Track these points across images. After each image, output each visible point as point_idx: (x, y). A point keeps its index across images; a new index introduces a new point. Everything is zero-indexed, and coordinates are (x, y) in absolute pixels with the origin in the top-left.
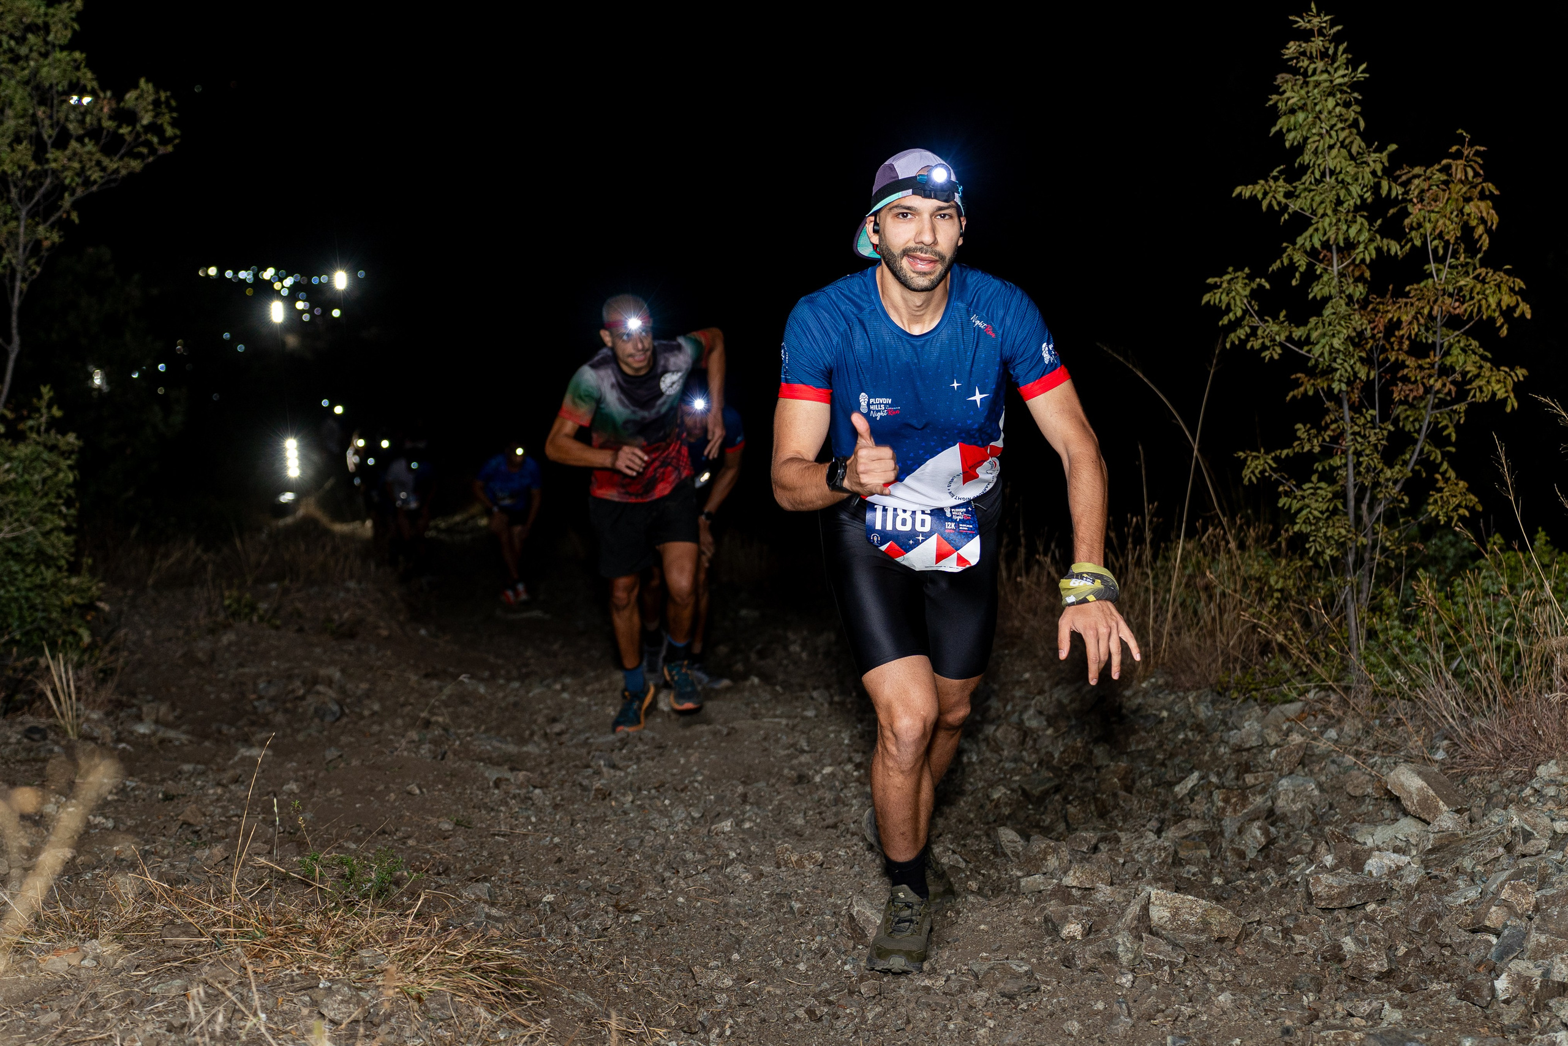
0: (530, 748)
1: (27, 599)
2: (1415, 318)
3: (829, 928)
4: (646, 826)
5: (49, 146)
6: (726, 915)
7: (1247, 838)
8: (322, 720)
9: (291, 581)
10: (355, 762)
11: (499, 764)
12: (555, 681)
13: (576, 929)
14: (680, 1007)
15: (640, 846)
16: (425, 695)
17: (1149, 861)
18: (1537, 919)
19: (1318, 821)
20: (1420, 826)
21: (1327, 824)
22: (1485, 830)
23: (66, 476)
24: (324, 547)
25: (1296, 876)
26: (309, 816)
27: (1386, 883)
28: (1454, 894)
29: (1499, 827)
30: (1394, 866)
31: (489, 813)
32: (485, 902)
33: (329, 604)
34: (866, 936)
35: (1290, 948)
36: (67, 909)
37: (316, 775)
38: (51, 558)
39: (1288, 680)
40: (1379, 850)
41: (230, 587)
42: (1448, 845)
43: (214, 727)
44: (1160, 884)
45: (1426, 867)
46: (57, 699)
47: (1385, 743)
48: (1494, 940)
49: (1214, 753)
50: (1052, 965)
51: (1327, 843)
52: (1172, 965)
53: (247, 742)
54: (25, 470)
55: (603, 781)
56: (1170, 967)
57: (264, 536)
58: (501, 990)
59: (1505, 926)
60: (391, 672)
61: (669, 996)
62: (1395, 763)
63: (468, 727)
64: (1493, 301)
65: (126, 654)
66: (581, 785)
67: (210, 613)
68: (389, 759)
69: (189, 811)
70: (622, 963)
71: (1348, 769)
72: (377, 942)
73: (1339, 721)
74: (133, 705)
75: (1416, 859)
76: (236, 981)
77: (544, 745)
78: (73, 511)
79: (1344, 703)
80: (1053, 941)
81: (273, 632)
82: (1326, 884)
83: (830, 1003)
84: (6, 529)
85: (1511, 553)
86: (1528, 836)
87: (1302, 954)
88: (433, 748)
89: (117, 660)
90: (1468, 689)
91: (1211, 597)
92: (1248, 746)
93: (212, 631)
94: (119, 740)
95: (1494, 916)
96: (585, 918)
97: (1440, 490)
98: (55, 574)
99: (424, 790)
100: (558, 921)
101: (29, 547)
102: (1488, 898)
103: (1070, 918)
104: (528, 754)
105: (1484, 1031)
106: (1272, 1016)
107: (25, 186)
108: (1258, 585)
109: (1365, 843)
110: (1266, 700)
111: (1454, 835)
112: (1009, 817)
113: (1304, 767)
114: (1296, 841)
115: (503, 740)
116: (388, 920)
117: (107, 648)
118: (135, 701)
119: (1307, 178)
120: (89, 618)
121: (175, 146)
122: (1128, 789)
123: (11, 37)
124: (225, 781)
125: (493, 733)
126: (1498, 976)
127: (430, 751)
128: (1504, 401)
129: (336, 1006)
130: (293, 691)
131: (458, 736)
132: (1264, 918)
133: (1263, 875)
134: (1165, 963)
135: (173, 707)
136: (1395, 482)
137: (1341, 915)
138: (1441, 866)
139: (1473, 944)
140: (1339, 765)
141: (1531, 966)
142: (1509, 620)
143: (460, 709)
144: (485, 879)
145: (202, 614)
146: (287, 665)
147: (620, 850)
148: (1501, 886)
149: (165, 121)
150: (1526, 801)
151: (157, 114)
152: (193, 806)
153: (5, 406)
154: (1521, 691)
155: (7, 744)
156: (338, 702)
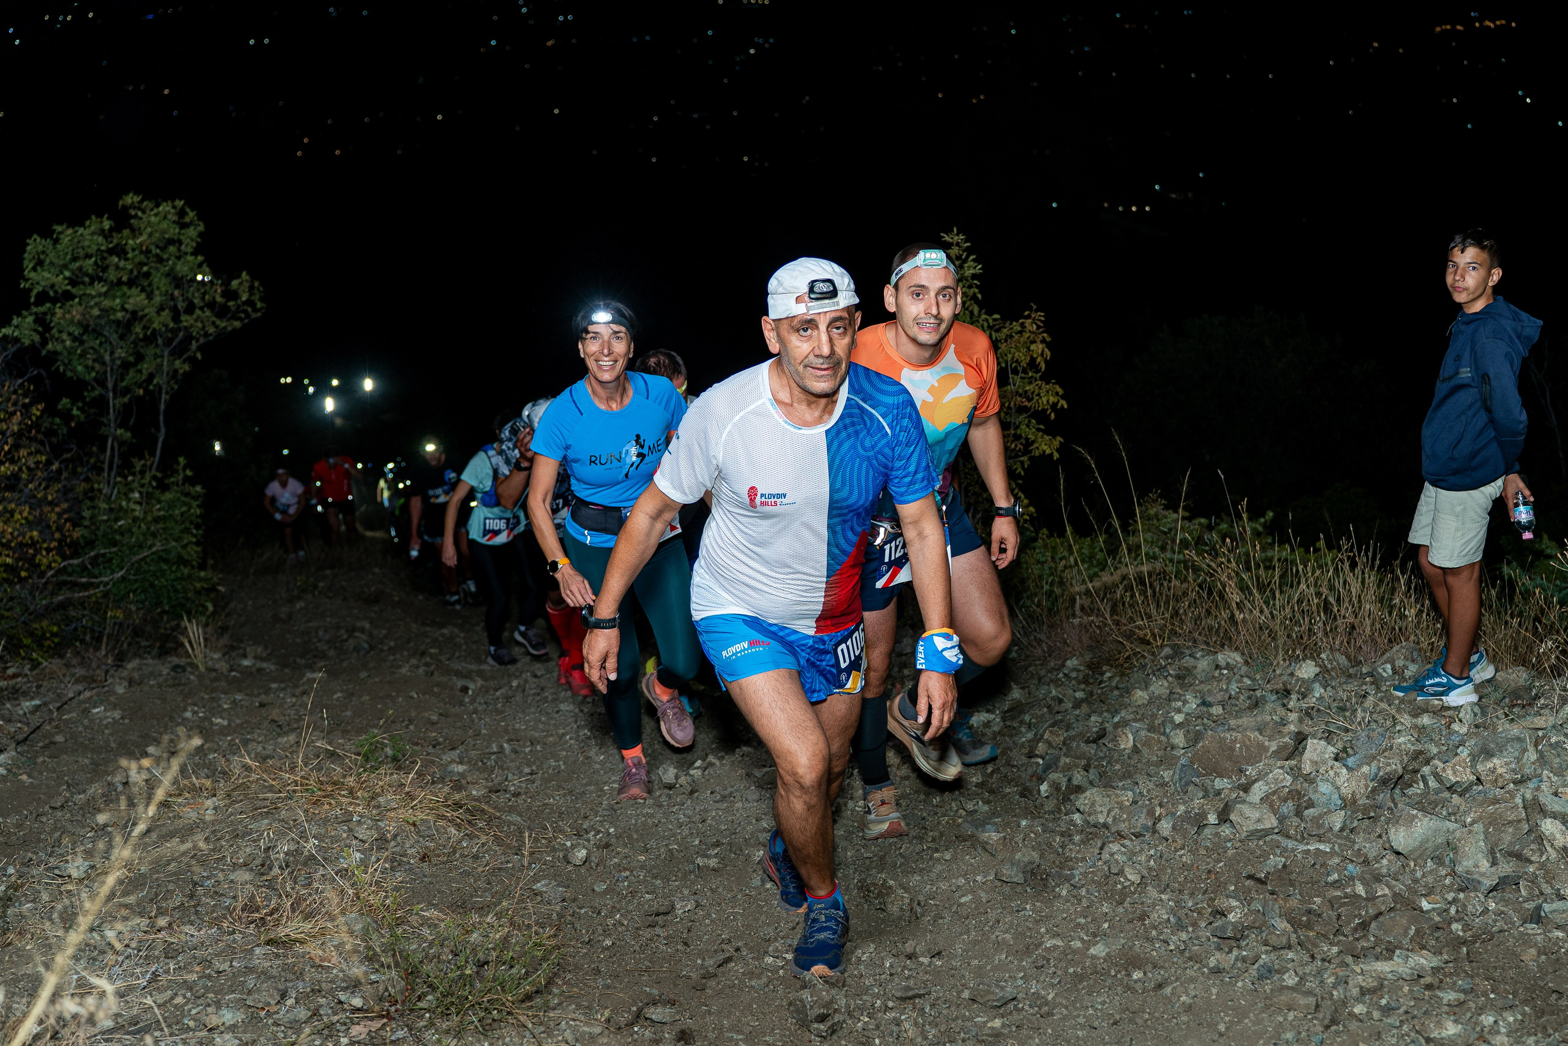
1: (172, 586)
5: (182, 312)
8: (358, 654)
9: (339, 569)
10: (378, 680)
11: (466, 676)
16: (422, 636)
18: (1064, 749)
22: (1037, 698)
23: (196, 511)
26: (349, 713)
29: (1044, 697)
31: (458, 706)
32: (456, 762)
33: (362, 583)
36: (197, 779)
37: (354, 688)
38: (187, 561)
41: (301, 574)
43: (291, 660)
45: (1004, 721)
46: (191, 646)
48: (1041, 761)
53: (312, 668)
54: (170, 508)
59: (1047, 754)
60: (400, 623)
63: (448, 654)
64: (1044, 400)
65: (236, 617)
67: (288, 590)
68: (399, 676)
69: (275, 713)
72: (389, 791)
74: (240, 649)
75: (999, 716)
78: (200, 532)
81: (328, 601)
84: (158, 544)
85: (1052, 539)
86: (1061, 701)
88: (426, 668)
89: (230, 621)
90: (1029, 616)
93: (290, 601)
94: (231, 670)
95: (1040, 748)
98: (190, 570)
99: (421, 696)
101: (173, 555)
102: (1038, 739)
107: (168, 336)
111: (1020, 701)
115: (468, 662)
116: (396, 777)
117: (224, 614)
120: (212, 596)
121: (261, 313)
123: (158, 246)
124: (296, 694)
125: (463, 658)
126: (1042, 783)
127: (424, 670)
128: (1051, 455)
129: (363, 831)
130: (340, 636)
131: (442, 660)
135: (266, 648)
139: (1030, 764)
141: (1061, 776)
142: (1052, 577)
144: (456, 749)
145: (283, 591)
146: (337, 621)
148: (1045, 732)
149: (256, 298)
150: (1059, 680)
151: (251, 295)
152: (278, 710)
153: (157, 470)
154: (1058, 617)
155: (160, 675)
156: (368, 642)
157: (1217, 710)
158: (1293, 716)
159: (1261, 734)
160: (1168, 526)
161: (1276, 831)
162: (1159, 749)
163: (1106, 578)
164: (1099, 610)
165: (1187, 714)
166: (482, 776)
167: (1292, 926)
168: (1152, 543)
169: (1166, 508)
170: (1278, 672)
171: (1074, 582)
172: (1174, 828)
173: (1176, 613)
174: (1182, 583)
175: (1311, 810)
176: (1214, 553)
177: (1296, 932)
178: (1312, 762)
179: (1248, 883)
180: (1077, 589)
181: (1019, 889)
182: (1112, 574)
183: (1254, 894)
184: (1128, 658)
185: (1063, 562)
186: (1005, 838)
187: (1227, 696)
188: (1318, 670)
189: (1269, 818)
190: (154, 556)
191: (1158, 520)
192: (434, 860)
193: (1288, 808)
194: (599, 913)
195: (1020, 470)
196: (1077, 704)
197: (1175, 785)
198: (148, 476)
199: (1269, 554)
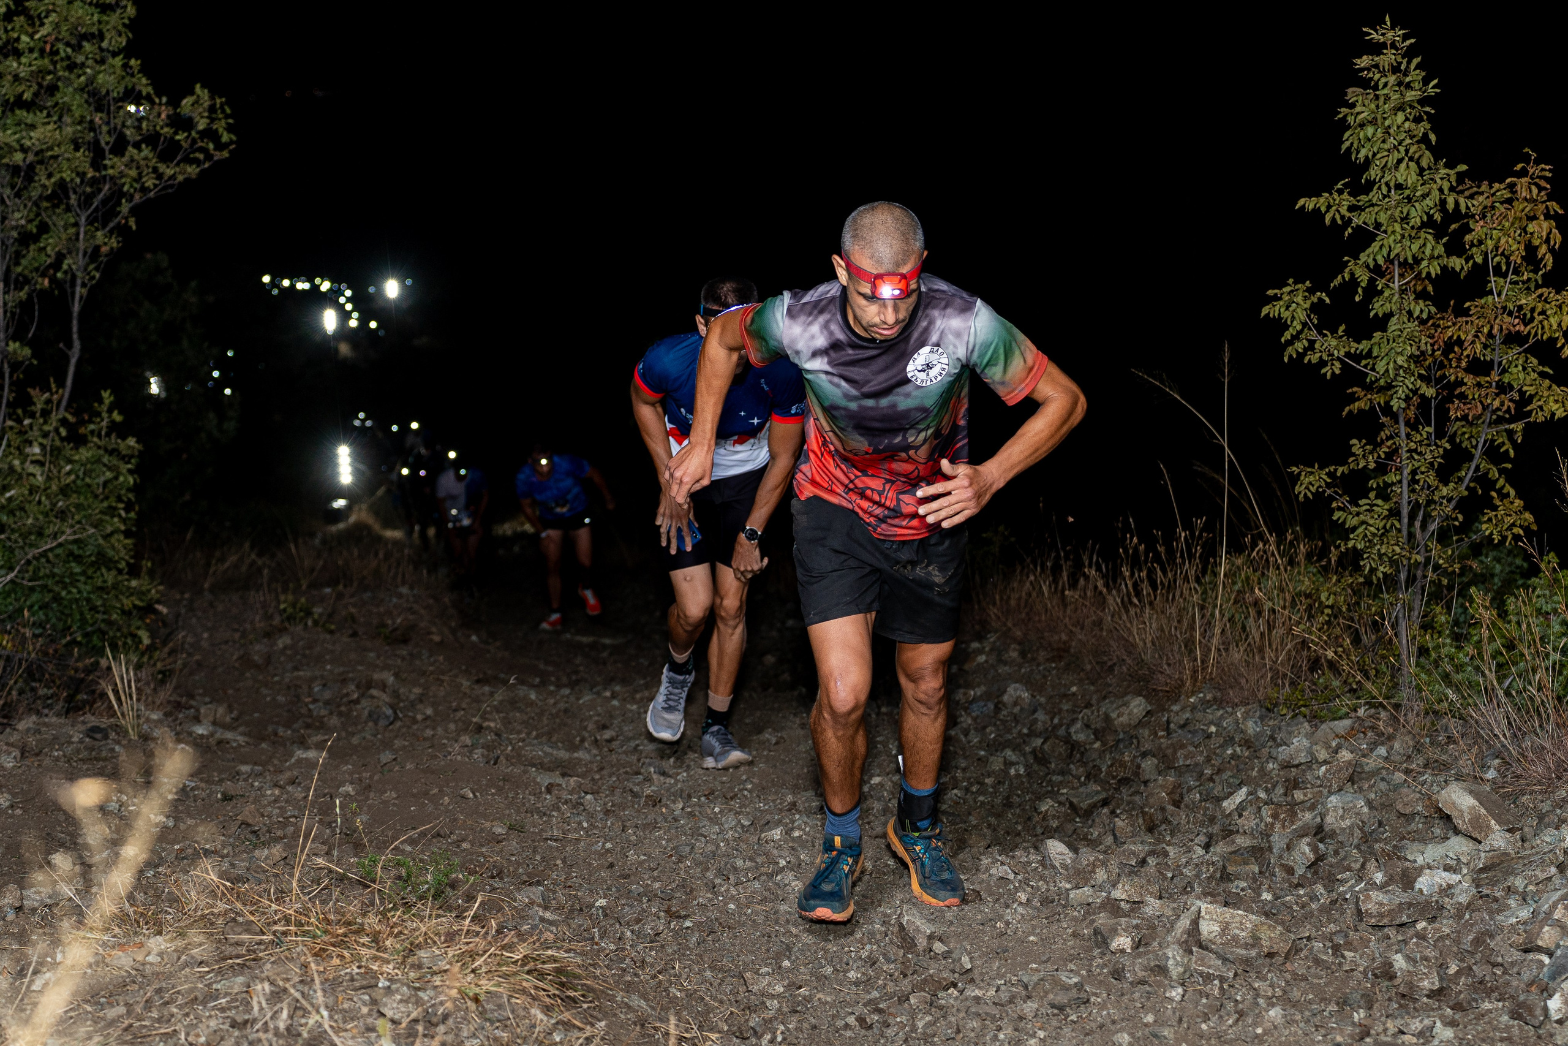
0: (580, 754)
1: (88, 600)
2: (1476, 336)
3: (878, 937)
4: (696, 833)
5: (107, 152)
6: (777, 922)
7: (1296, 853)
8: (376, 724)
9: (345, 586)
10: (409, 766)
11: (550, 770)
12: (605, 689)
13: (629, 934)
14: (732, 1013)
15: (691, 853)
16: (477, 700)
17: (1198, 876)
19: (1367, 838)
20: (1471, 845)
21: (1377, 841)
22: (1538, 850)
23: (126, 480)
24: (376, 554)
25: (1345, 892)
26: (365, 818)
27: (1437, 901)
28: (1506, 913)
29: (1551, 847)
30: (1444, 885)
31: (541, 818)
32: (539, 906)
33: (382, 609)
34: (916, 945)
35: (1340, 964)
36: (132, 905)
37: (371, 778)
38: (110, 560)
39: (1338, 697)
40: (1430, 868)
41: (285, 591)
42: (1499, 864)
43: (270, 729)
44: (1209, 899)
45: (1477, 886)
46: (119, 699)
47: (1436, 761)
48: (1546, 960)
49: (1262, 769)
50: (1102, 978)
51: (1377, 861)
52: (1222, 979)
53: (303, 744)
54: (86, 472)
55: (653, 788)
56: (1221, 982)
57: (317, 541)
58: (557, 992)
59: (1558, 946)
60: (442, 677)
61: (721, 1002)
62: (1445, 782)
63: (519, 732)
64: (1553, 321)
65: (184, 655)
66: (631, 791)
67: (268, 617)
68: (443, 763)
69: (248, 812)
70: (674, 968)
71: (1396, 788)
72: (435, 942)
73: (1391, 738)
74: (191, 707)
75: (1467, 878)
76: (297, 979)
77: (595, 751)
78: (132, 515)
79: (1395, 720)
80: (1103, 954)
81: (328, 636)
82: (1376, 901)
83: (880, 1011)
84: (68, 531)
87: (1352, 970)
88: (486, 753)
89: (175, 662)
91: (1259, 613)
92: (1296, 762)
93: (268, 635)
94: (178, 741)
95: (1547, 936)
96: (637, 923)
97: (1495, 508)
98: (116, 577)
99: (478, 794)
100: (611, 926)
101: (90, 549)
102: (1540, 918)
103: (1120, 931)
104: (580, 760)
106: (1323, 1031)
107: (84, 192)
108: (1309, 601)
109: (1415, 861)
110: (1315, 717)
111: (1508, 854)
112: (1056, 830)
113: (1353, 784)
114: (1344, 859)
115: (554, 746)
116: (446, 921)
117: (166, 650)
118: (193, 703)
119: (1375, 194)
120: (148, 621)
121: (230, 152)
122: (1177, 804)
123: (68, 44)
124: (282, 783)
125: (544, 739)
126: (1551, 996)
127: (483, 755)
129: (395, 1005)
130: (347, 695)
131: (510, 742)
132: (1314, 934)
133: (1313, 891)
134: (1215, 977)
135: (230, 709)
136: (1450, 500)
137: (1391, 932)
138: (1493, 886)
139: (1525, 963)
140: (1388, 783)
142: (1564, 639)
143: (511, 714)
144: (539, 883)
145: (257, 618)
146: (341, 669)
147: (671, 856)
148: (1554, 906)
149: (220, 126)
151: (212, 120)
152: (252, 806)
153: (66, 410)
155: (70, 743)
156: (392, 706)
190: (59, 551)
195: (1507, 447)
198: (54, 417)
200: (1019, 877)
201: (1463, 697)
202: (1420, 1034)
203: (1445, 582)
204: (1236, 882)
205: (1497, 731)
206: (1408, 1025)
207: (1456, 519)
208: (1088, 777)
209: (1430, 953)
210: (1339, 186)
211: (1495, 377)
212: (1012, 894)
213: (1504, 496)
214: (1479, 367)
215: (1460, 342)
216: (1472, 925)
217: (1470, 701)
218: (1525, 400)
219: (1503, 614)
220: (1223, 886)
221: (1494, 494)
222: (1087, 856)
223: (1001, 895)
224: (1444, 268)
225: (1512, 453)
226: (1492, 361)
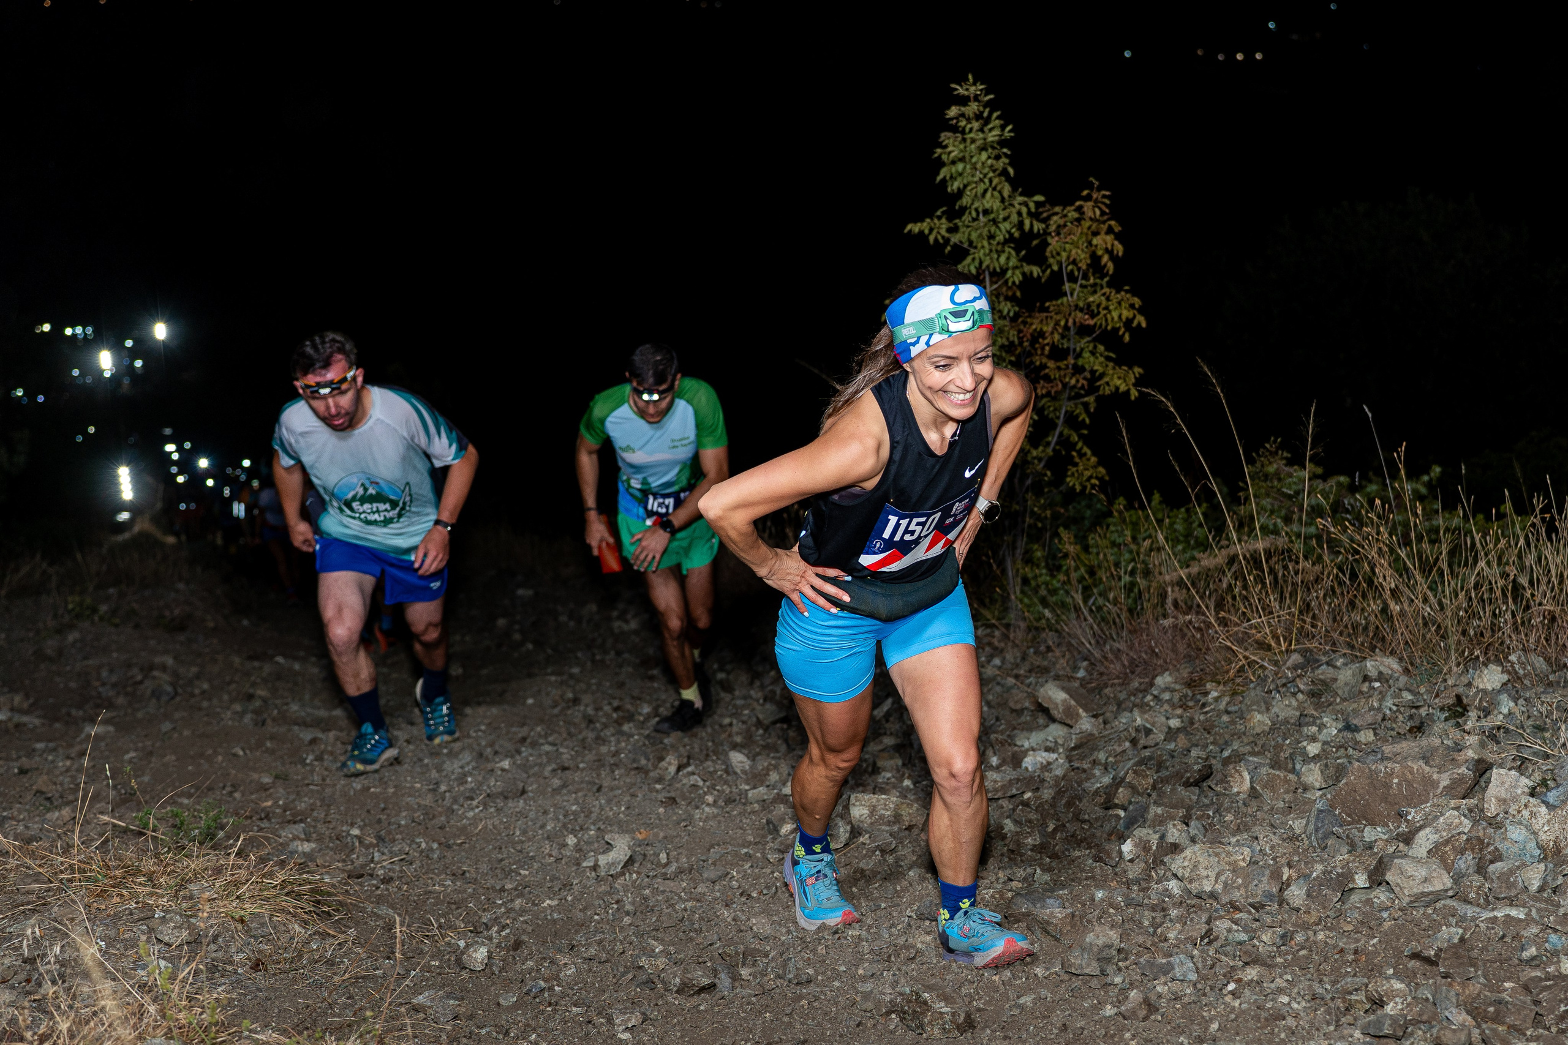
2: (1055, 328)
8: (158, 700)
9: (128, 585)
10: (186, 733)
11: (311, 726)
16: (247, 674)
18: (1154, 795)
20: (1066, 729)
21: (995, 732)
22: (1116, 729)
24: (156, 557)
27: (1039, 776)
28: (1091, 781)
29: (1126, 727)
30: (1045, 762)
31: (304, 767)
32: (301, 839)
33: (161, 604)
37: (153, 745)
40: (1033, 750)
41: (73, 593)
42: (1087, 743)
43: (64, 711)
44: (861, 789)
45: (1070, 761)
47: (1039, 667)
48: (1122, 813)
53: (92, 721)
57: (103, 550)
58: (313, 909)
59: (1130, 803)
60: (216, 657)
62: (1046, 682)
63: (285, 698)
64: (1115, 315)
67: (56, 616)
68: (216, 728)
69: (41, 782)
71: (1009, 690)
72: (203, 877)
73: (1002, 651)
75: (1062, 756)
79: (1005, 637)
81: (113, 629)
85: (1132, 512)
86: (1148, 732)
88: (254, 717)
90: (1103, 619)
93: (59, 631)
95: (1121, 796)
97: (1076, 465)
99: (248, 752)
102: (1117, 782)
104: (338, 717)
105: (1114, 884)
109: (1022, 746)
111: (1091, 735)
112: (738, 744)
115: (316, 707)
116: (213, 858)
119: (966, 218)
124: (73, 755)
126: (1125, 842)
127: (252, 719)
128: (1128, 392)
129: (169, 931)
130: (132, 677)
131: (276, 707)
135: (27, 696)
136: (1040, 460)
137: (1004, 803)
138: (1082, 760)
139: (1107, 818)
140: (1003, 686)
141: (1151, 832)
142: (1132, 564)
143: (278, 684)
144: (301, 821)
145: (49, 618)
146: (127, 656)
148: (1127, 773)
150: (1148, 705)
152: (45, 777)
154: (1143, 619)
156: (172, 684)
157: (1366, 736)
158: (1472, 740)
159: (1427, 763)
160: (1294, 487)
161: (1450, 893)
162: (1287, 792)
163: (1208, 561)
164: (1199, 606)
165: (1325, 743)
166: (337, 857)
167: (1474, 1018)
168: (1272, 512)
169: (1290, 463)
170: (1450, 682)
171: (1164, 570)
172: (1308, 895)
173: (1307, 607)
174: (1314, 564)
175: (1498, 865)
176: (1360, 522)
177: (1479, 1026)
178: (1499, 800)
179: (1413, 964)
180: (1167, 578)
181: (1095, 983)
182: (1216, 556)
183: (1420, 979)
184: (1241, 670)
185: (1147, 543)
186: (1073, 915)
187: (1379, 717)
188: (1505, 677)
189: (1440, 877)
191: (1280, 480)
192: (272, 968)
193: (1466, 862)
194: (507, 1033)
195: (1083, 416)
196: (1171, 734)
197: (1309, 838)
199: (1434, 523)
200: (708, 784)
201: (1058, 616)
202: (1025, 880)
203: (1040, 525)
204: (883, 774)
205: (1083, 640)
206: (1014, 873)
207: (1046, 475)
208: (765, 700)
209: (1033, 816)
210: (939, 213)
211: (1071, 361)
212: (701, 798)
213: (1081, 455)
214: (1058, 353)
215: (1041, 334)
216: (1064, 792)
217: (1064, 617)
218: (1095, 377)
219: (1086, 549)
220: (874, 777)
221: (1074, 454)
222: (762, 763)
223: (693, 799)
224: (1024, 274)
225: (1087, 421)
226: (1068, 348)
